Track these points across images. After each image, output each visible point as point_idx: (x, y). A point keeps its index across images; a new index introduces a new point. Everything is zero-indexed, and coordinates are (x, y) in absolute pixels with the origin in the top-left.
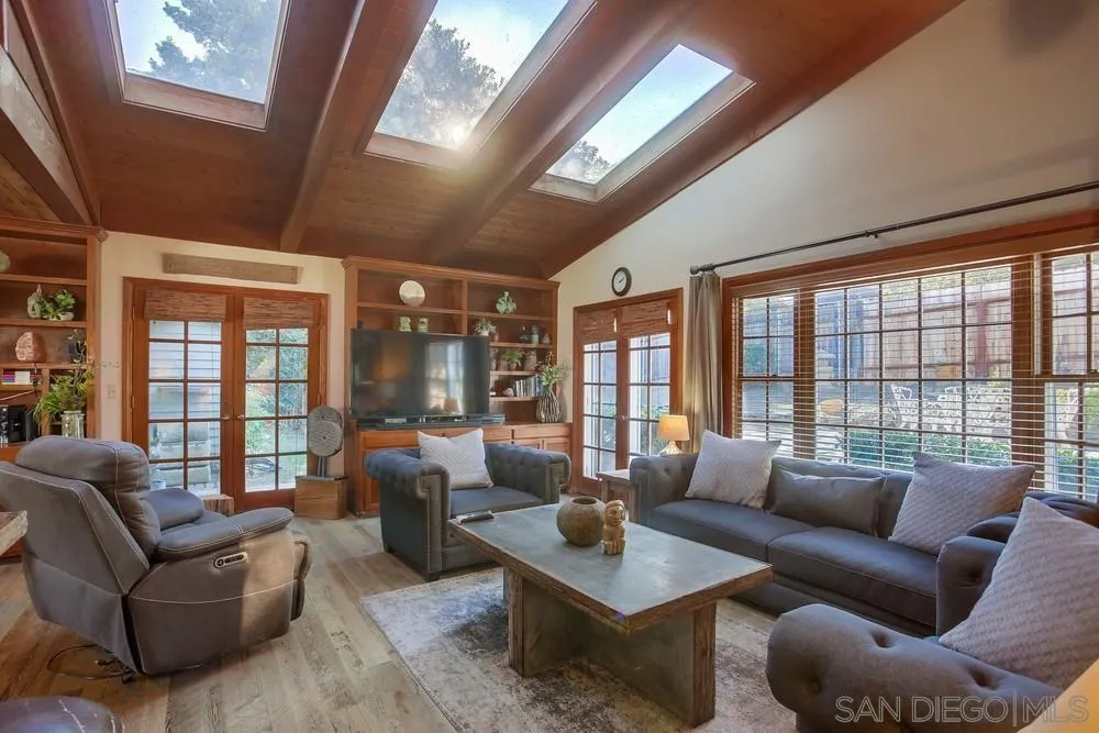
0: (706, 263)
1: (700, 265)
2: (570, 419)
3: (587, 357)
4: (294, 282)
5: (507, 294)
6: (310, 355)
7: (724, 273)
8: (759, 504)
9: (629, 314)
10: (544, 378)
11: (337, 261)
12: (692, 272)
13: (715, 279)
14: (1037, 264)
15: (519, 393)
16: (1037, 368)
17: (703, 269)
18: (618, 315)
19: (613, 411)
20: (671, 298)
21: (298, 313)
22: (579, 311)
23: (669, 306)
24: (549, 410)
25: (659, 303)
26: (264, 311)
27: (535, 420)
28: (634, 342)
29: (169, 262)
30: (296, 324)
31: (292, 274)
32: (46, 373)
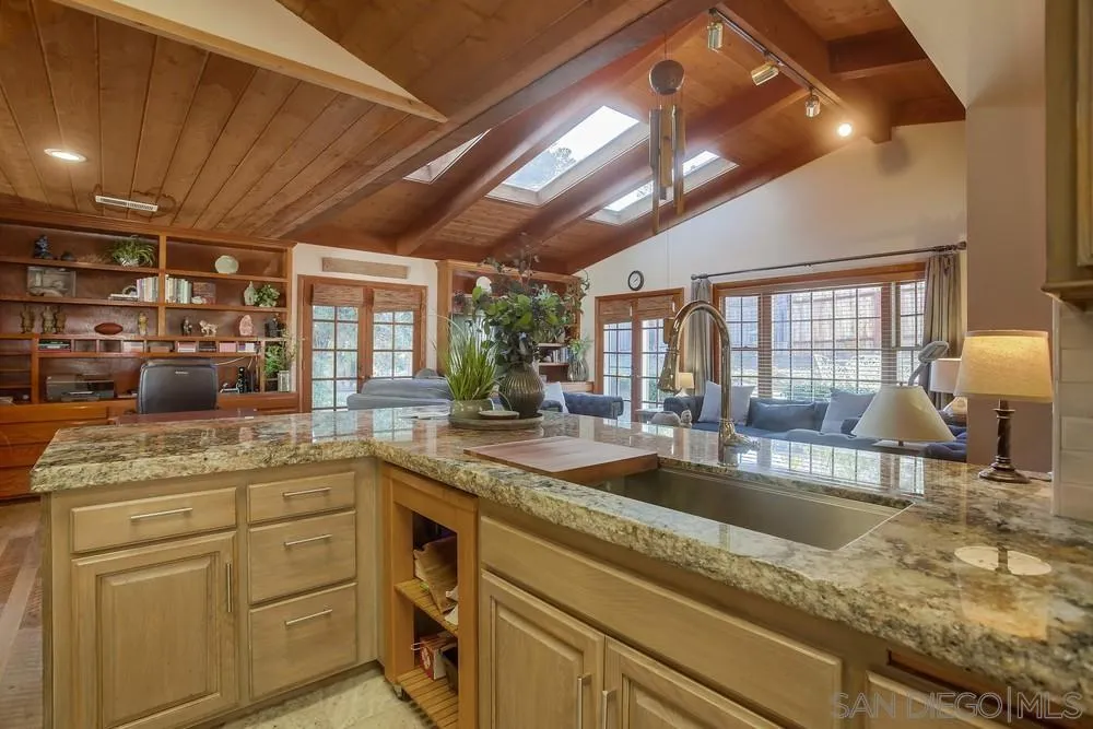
0: (702, 273)
1: (698, 275)
2: (592, 378)
3: (606, 333)
4: (405, 277)
5: (545, 286)
6: (414, 332)
7: (714, 281)
8: (744, 424)
9: (642, 304)
10: (573, 349)
11: (433, 262)
12: (693, 279)
13: (709, 283)
14: (893, 288)
15: (555, 360)
16: (893, 343)
17: (700, 277)
18: (634, 305)
19: (629, 372)
20: (676, 294)
21: (409, 300)
22: (601, 300)
23: (674, 300)
24: (577, 372)
25: (666, 298)
26: (388, 299)
27: (566, 379)
28: (645, 324)
29: (326, 263)
30: (406, 310)
31: (404, 271)
32: (263, 344)
